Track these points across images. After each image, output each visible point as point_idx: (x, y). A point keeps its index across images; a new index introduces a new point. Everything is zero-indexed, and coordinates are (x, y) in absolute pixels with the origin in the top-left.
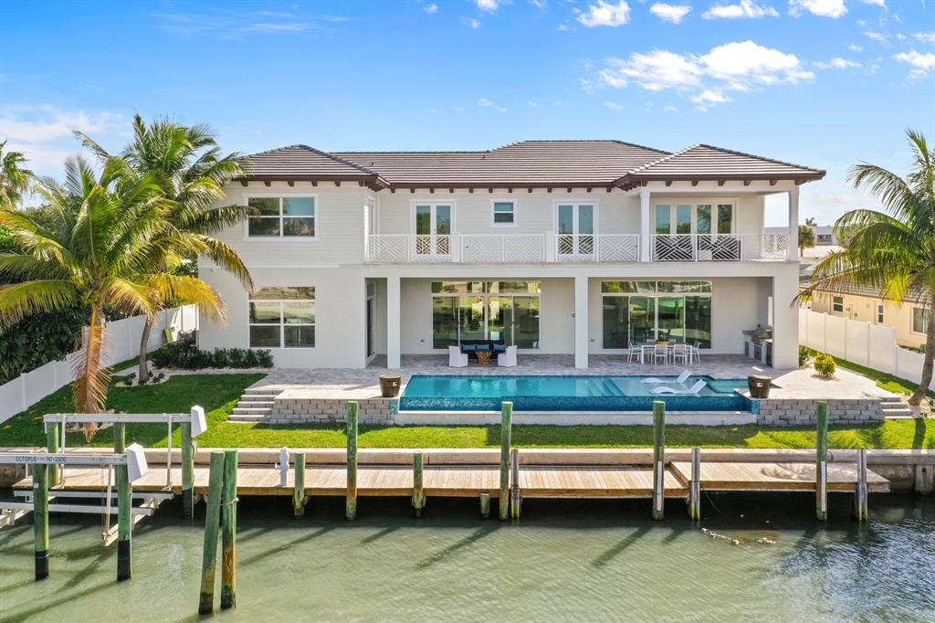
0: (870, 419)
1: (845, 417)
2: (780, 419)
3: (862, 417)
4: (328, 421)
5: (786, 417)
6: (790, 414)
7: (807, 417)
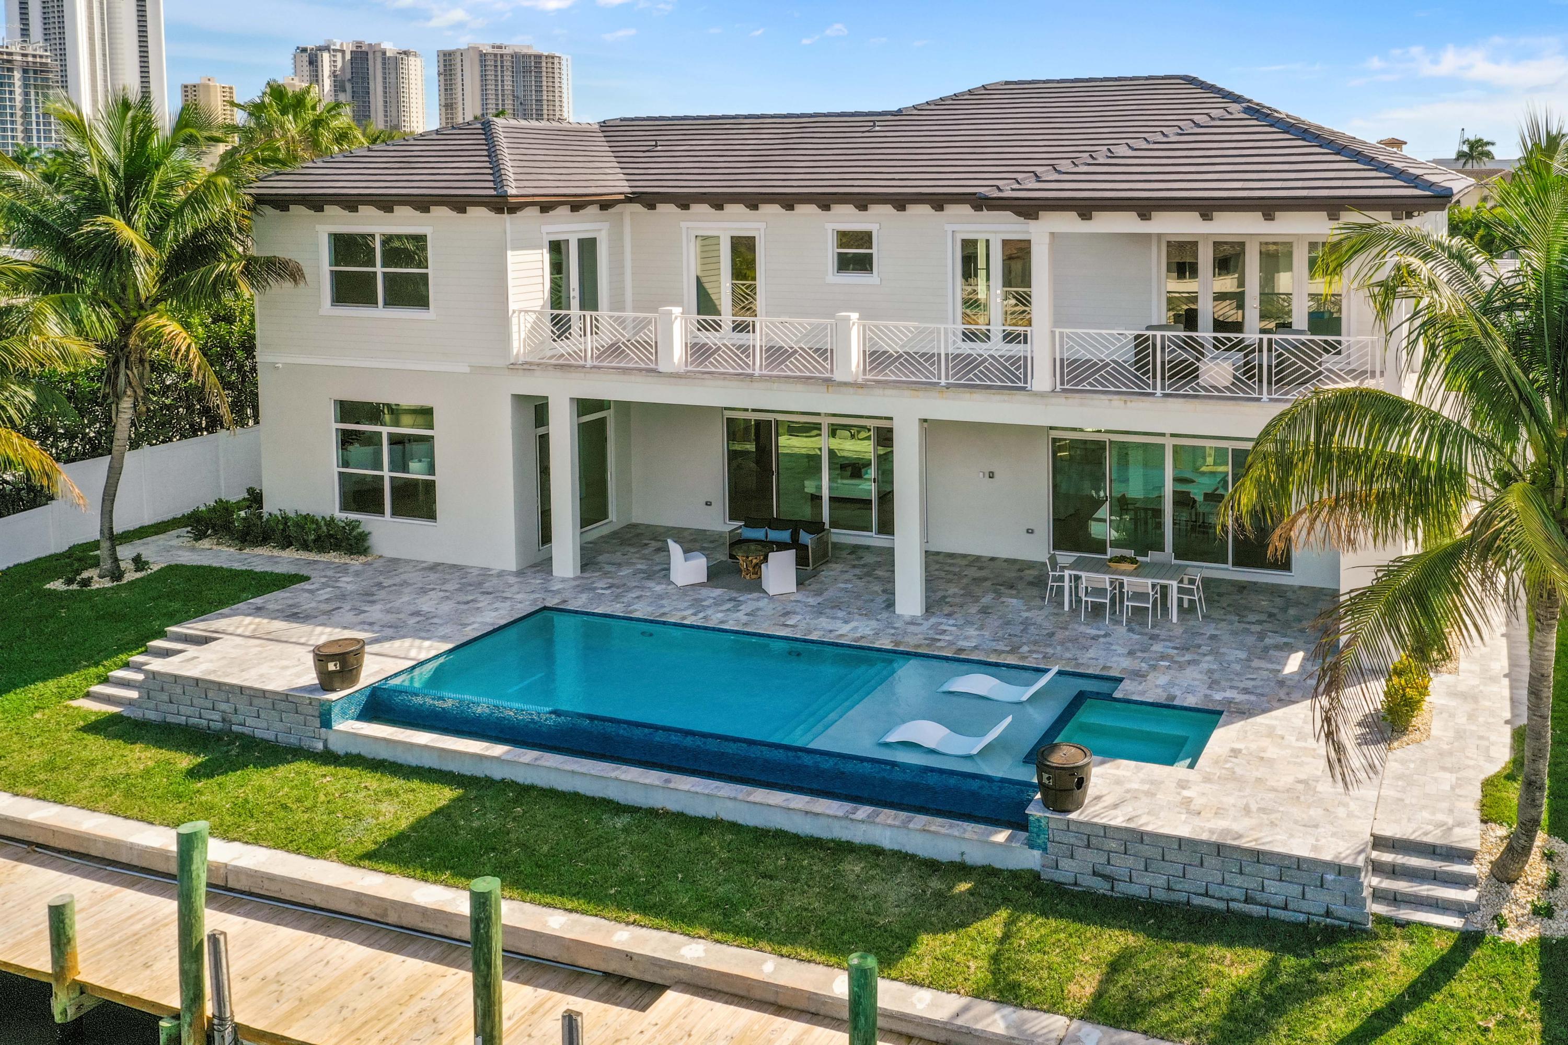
0: (1328, 914)
1: (1259, 896)
2: (1095, 873)
3: (1305, 906)
4: (220, 724)
5: (1108, 870)
6: (1121, 865)
7: (1161, 881)
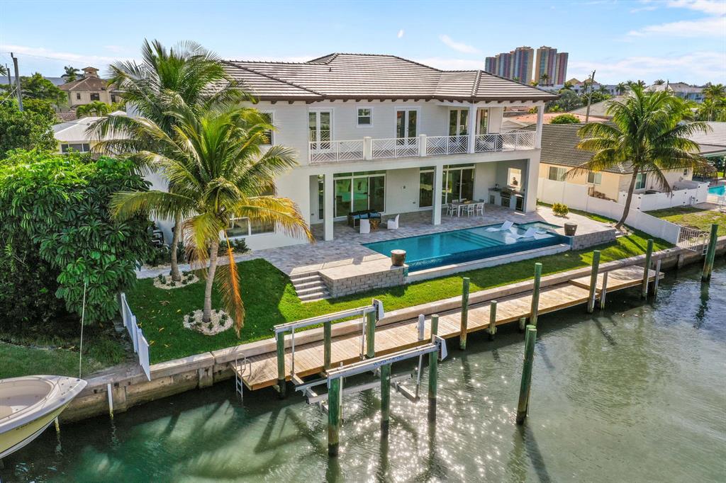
1: (603, 240)
2: (580, 246)
4: (369, 289)
5: (583, 244)
7: (590, 243)
